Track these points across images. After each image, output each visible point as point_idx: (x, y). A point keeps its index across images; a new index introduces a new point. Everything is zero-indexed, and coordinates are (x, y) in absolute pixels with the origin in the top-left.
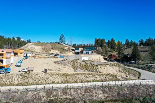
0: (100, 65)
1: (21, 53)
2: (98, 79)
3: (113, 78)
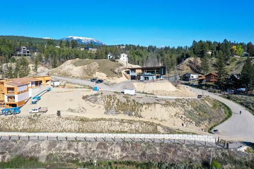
0: (148, 104)
2: (126, 129)
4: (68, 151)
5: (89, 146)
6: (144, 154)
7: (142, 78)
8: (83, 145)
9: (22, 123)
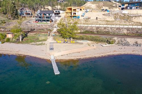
0: (135, 16)
1: (84, 9)
2: (127, 24)
3: (139, 24)
4: (104, 30)
5: (113, 29)
6: (137, 32)
7: (128, 8)
8: (110, 28)
9: (82, 22)
